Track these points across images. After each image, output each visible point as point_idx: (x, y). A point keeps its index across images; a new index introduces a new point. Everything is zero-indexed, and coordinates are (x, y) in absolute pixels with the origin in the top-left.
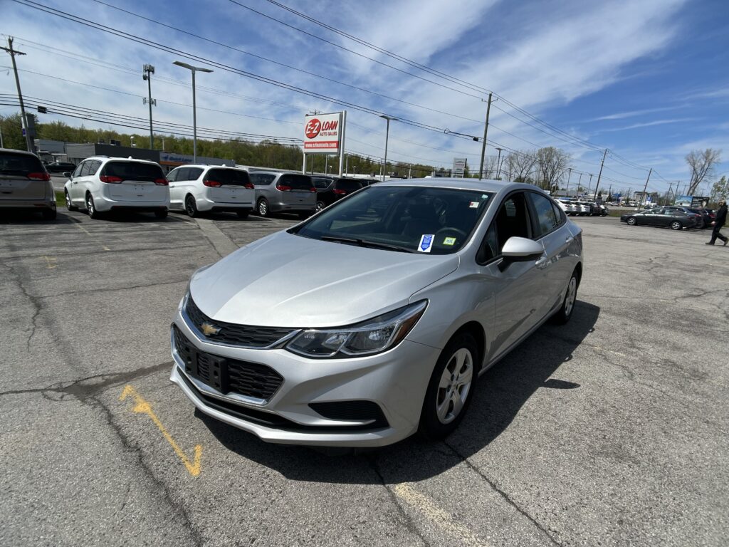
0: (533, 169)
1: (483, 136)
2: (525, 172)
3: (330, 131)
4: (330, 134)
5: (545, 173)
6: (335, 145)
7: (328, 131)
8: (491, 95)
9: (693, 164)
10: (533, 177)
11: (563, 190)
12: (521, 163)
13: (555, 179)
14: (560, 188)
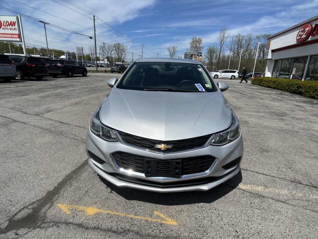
0: (113, 53)
1: (94, 37)
2: (109, 54)
3: (11, 27)
4: (11, 29)
5: (118, 54)
6: (17, 36)
7: (8, 27)
8: (94, 16)
9: (170, 52)
10: (113, 56)
11: (126, 62)
12: (107, 50)
13: (122, 57)
14: (125, 61)
